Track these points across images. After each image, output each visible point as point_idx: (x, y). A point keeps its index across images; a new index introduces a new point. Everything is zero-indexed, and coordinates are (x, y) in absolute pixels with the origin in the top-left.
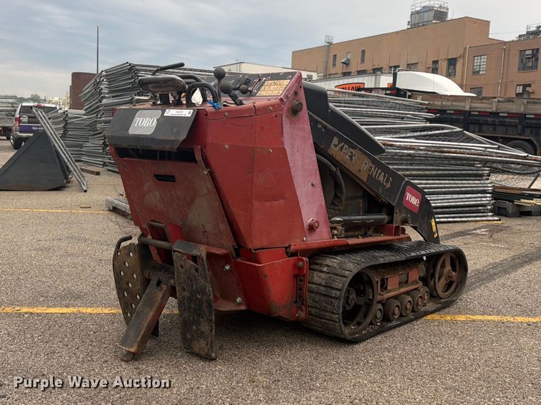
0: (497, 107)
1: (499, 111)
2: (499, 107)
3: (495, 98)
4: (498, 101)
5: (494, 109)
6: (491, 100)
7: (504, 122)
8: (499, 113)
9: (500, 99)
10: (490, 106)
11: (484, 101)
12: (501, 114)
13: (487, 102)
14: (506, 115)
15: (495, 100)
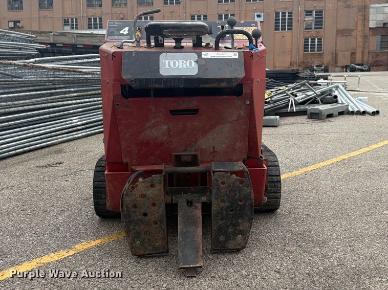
0: (53, 40)
1: (55, 42)
2: (55, 39)
3: (51, 32)
4: (54, 35)
5: (52, 41)
6: (48, 34)
7: (61, 50)
8: (56, 44)
9: (56, 34)
10: (48, 38)
11: (42, 34)
12: (57, 45)
13: (45, 35)
14: (62, 45)
15: (51, 34)
